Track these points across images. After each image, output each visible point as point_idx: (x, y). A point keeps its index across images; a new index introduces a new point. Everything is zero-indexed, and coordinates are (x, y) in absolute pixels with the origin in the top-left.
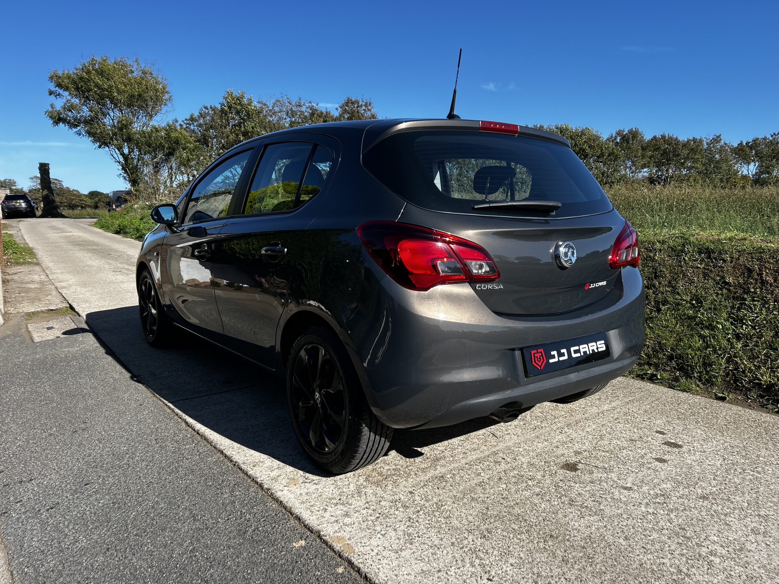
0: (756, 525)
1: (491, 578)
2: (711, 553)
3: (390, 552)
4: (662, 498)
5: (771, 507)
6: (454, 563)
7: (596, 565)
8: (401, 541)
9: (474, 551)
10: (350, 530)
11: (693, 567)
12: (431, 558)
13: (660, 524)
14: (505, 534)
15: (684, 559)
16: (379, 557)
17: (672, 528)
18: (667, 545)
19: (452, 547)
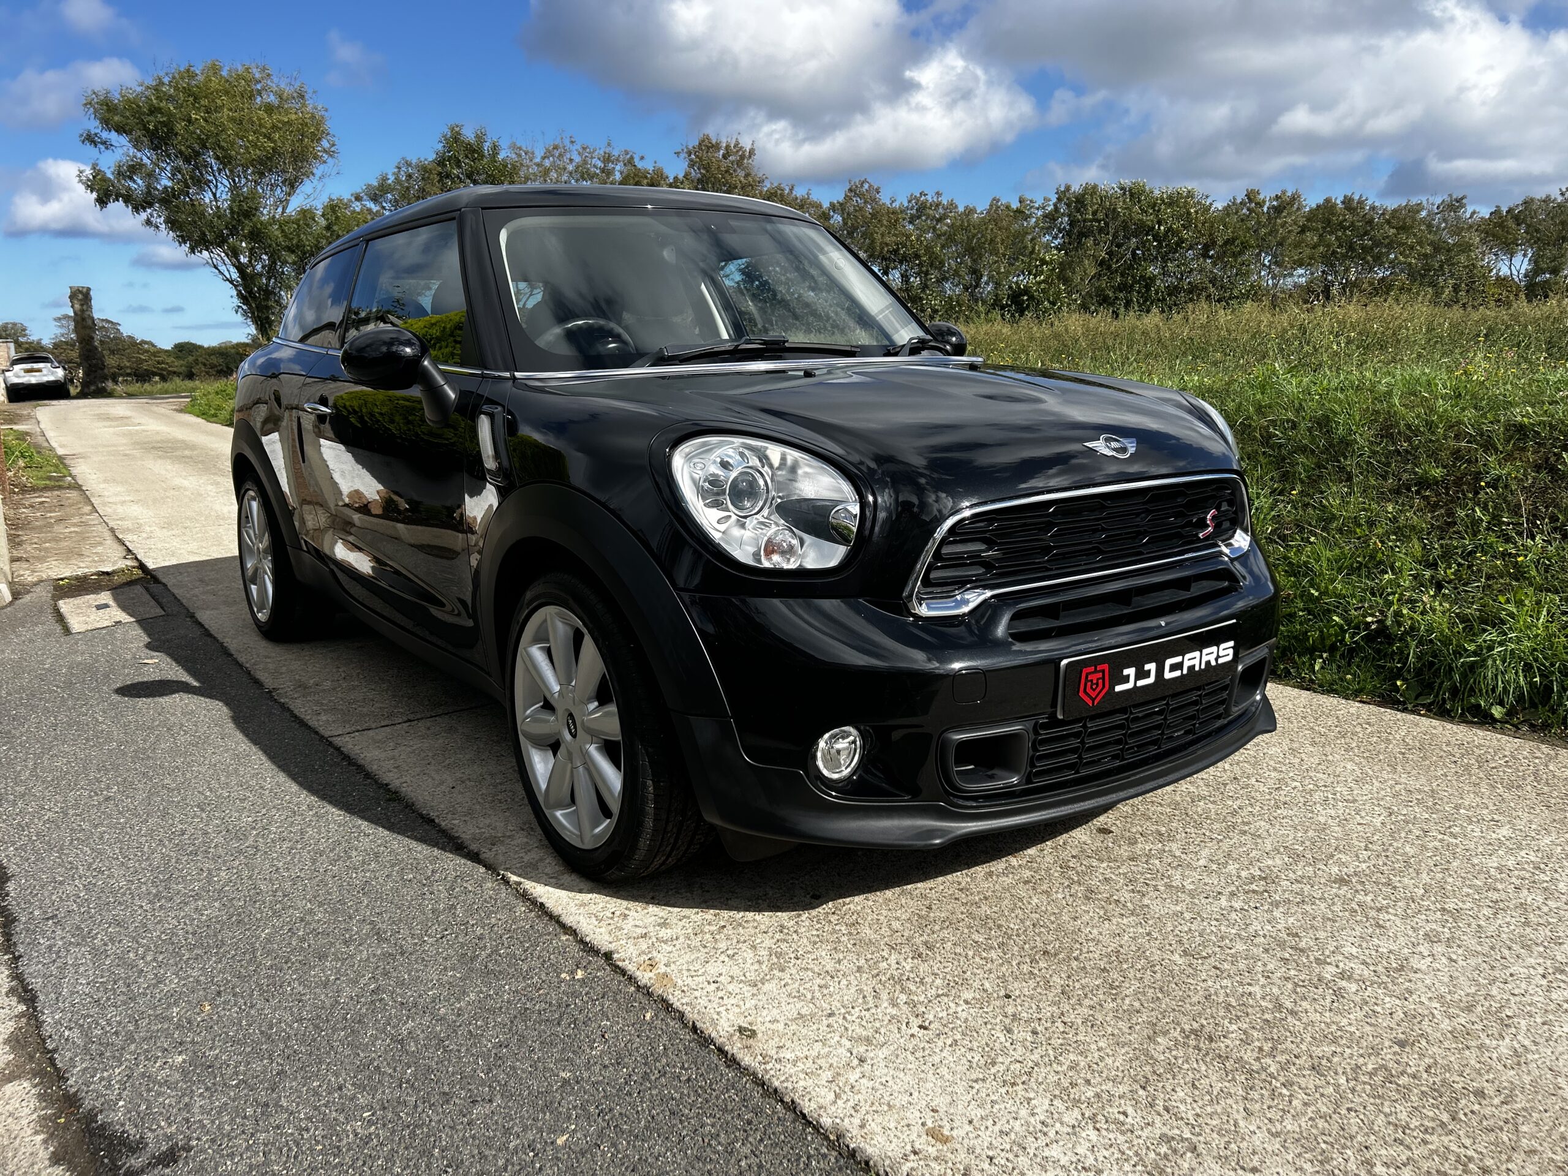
0: (1434, 927)
1: (927, 1024)
2: (1342, 975)
3: (741, 985)
4: (1262, 883)
5: (1468, 895)
6: (860, 1001)
7: (1123, 999)
8: (764, 967)
9: (898, 981)
10: (669, 949)
11: (1304, 998)
12: (818, 994)
13: (1251, 929)
14: (958, 950)
15: (1290, 986)
16: (720, 994)
17: (1274, 935)
18: (1259, 964)
19: (858, 975)
